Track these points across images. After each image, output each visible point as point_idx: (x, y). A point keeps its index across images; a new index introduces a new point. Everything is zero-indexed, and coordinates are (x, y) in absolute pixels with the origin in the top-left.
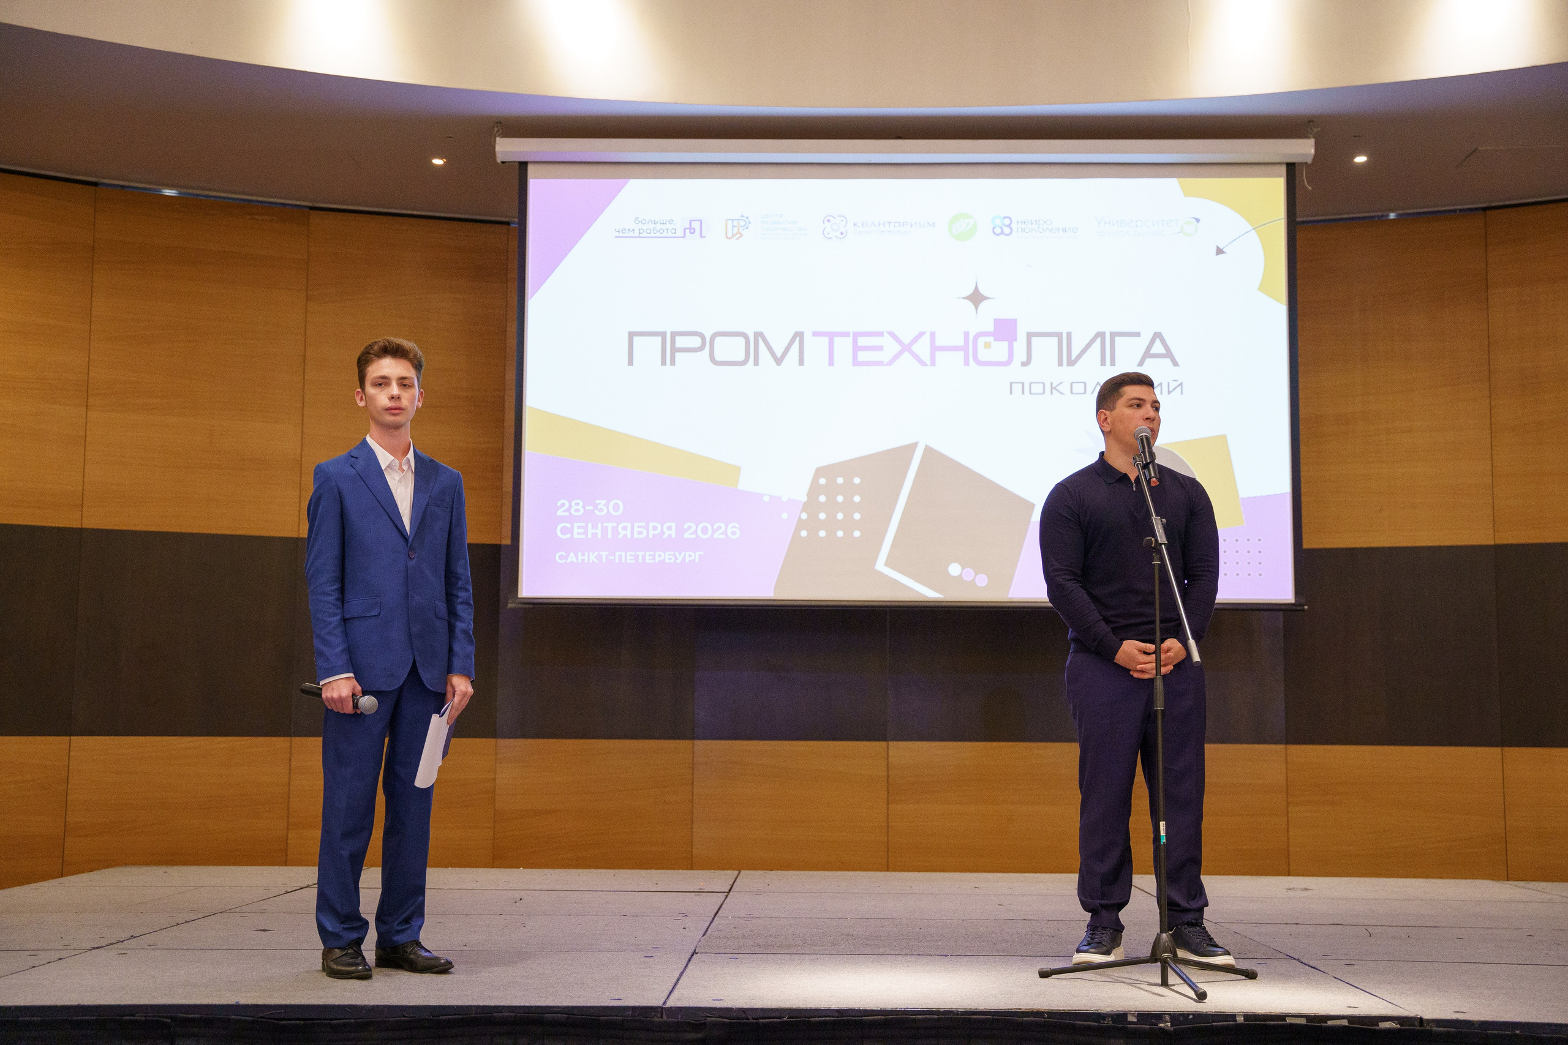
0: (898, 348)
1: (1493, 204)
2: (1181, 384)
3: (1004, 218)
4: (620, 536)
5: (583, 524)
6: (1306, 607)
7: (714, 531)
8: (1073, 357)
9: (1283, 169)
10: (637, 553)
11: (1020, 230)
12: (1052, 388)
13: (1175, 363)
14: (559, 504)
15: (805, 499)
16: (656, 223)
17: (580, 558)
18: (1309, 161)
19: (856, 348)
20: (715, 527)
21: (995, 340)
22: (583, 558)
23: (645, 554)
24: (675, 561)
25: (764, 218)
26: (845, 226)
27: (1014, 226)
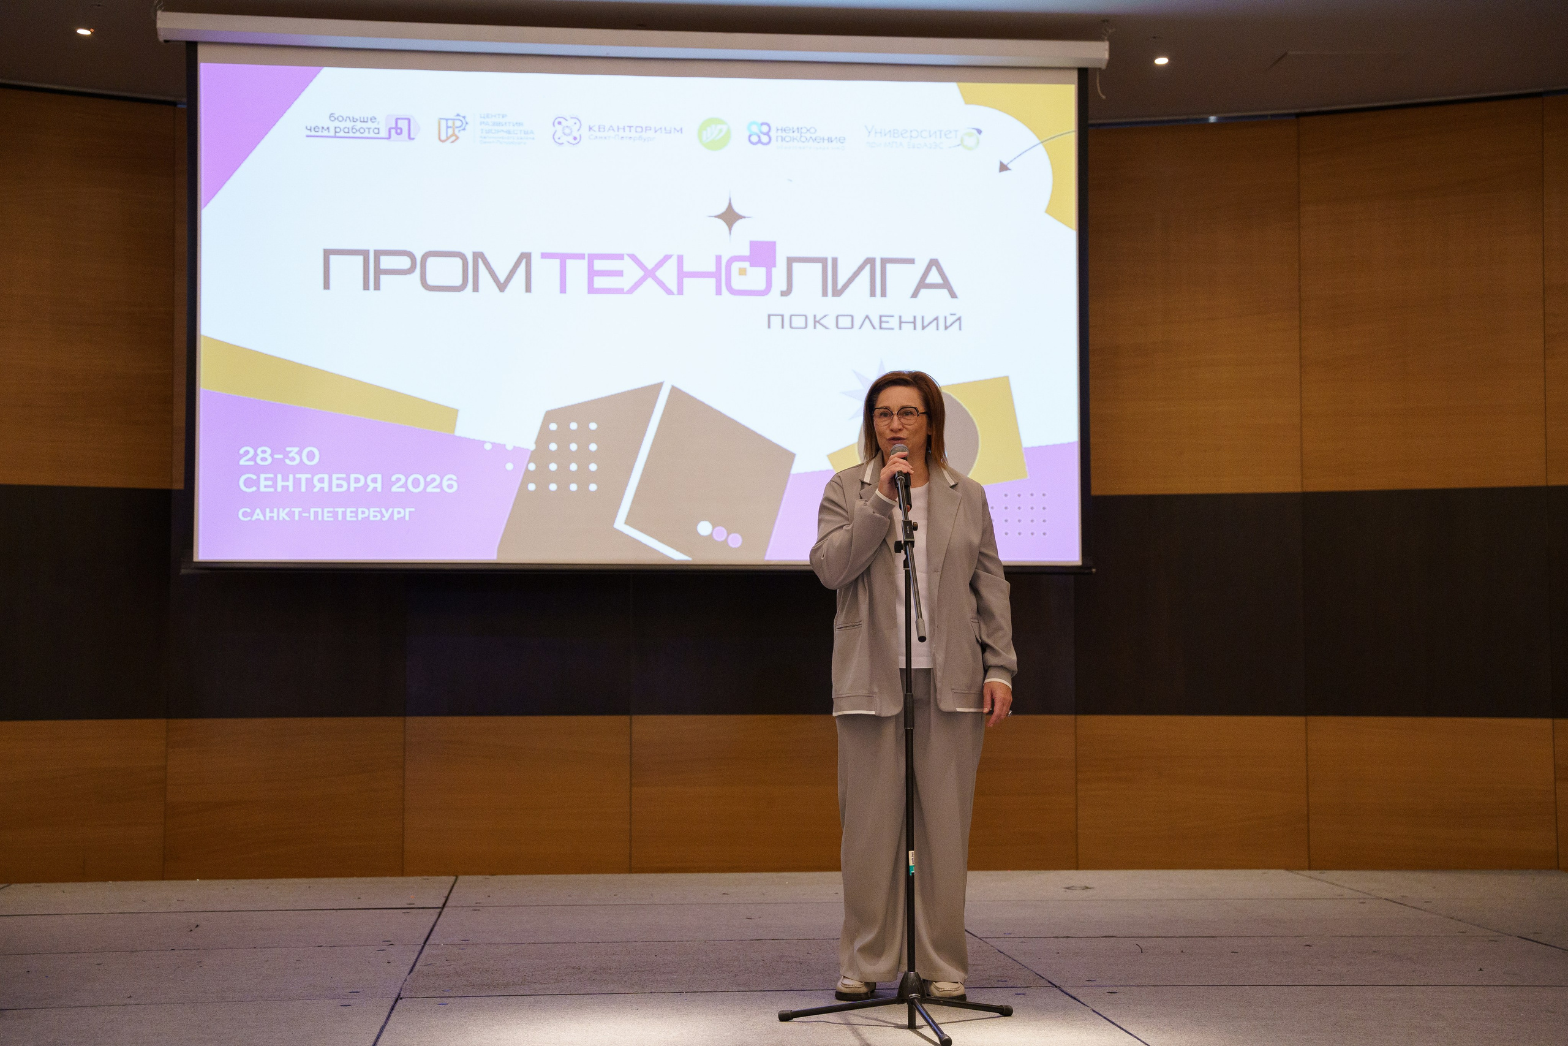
0: (641, 273)
1: (1307, 110)
2: (959, 319)
3: (762, 124)
4: (316, 490)
5: (271, 476)
6: (1094, 570)
7: (427, 484)
8: (840, 286)
9: (1074, 75)
10: (336, 509)
11: (780, 139)
12: (815, 322)
13: (953, 295)
14: (242, 451)
15: (532, 447)
16: (355, 120)
17: (268, 515)
18: (1103, 66)
19: (592, 273)
20: (429, 479)
21: (751, 266)
22: (272, 515)
23: (346, 511)
24: (381, 519)
25: (484, 118)
26: (579, 130)
27: (773, 134)
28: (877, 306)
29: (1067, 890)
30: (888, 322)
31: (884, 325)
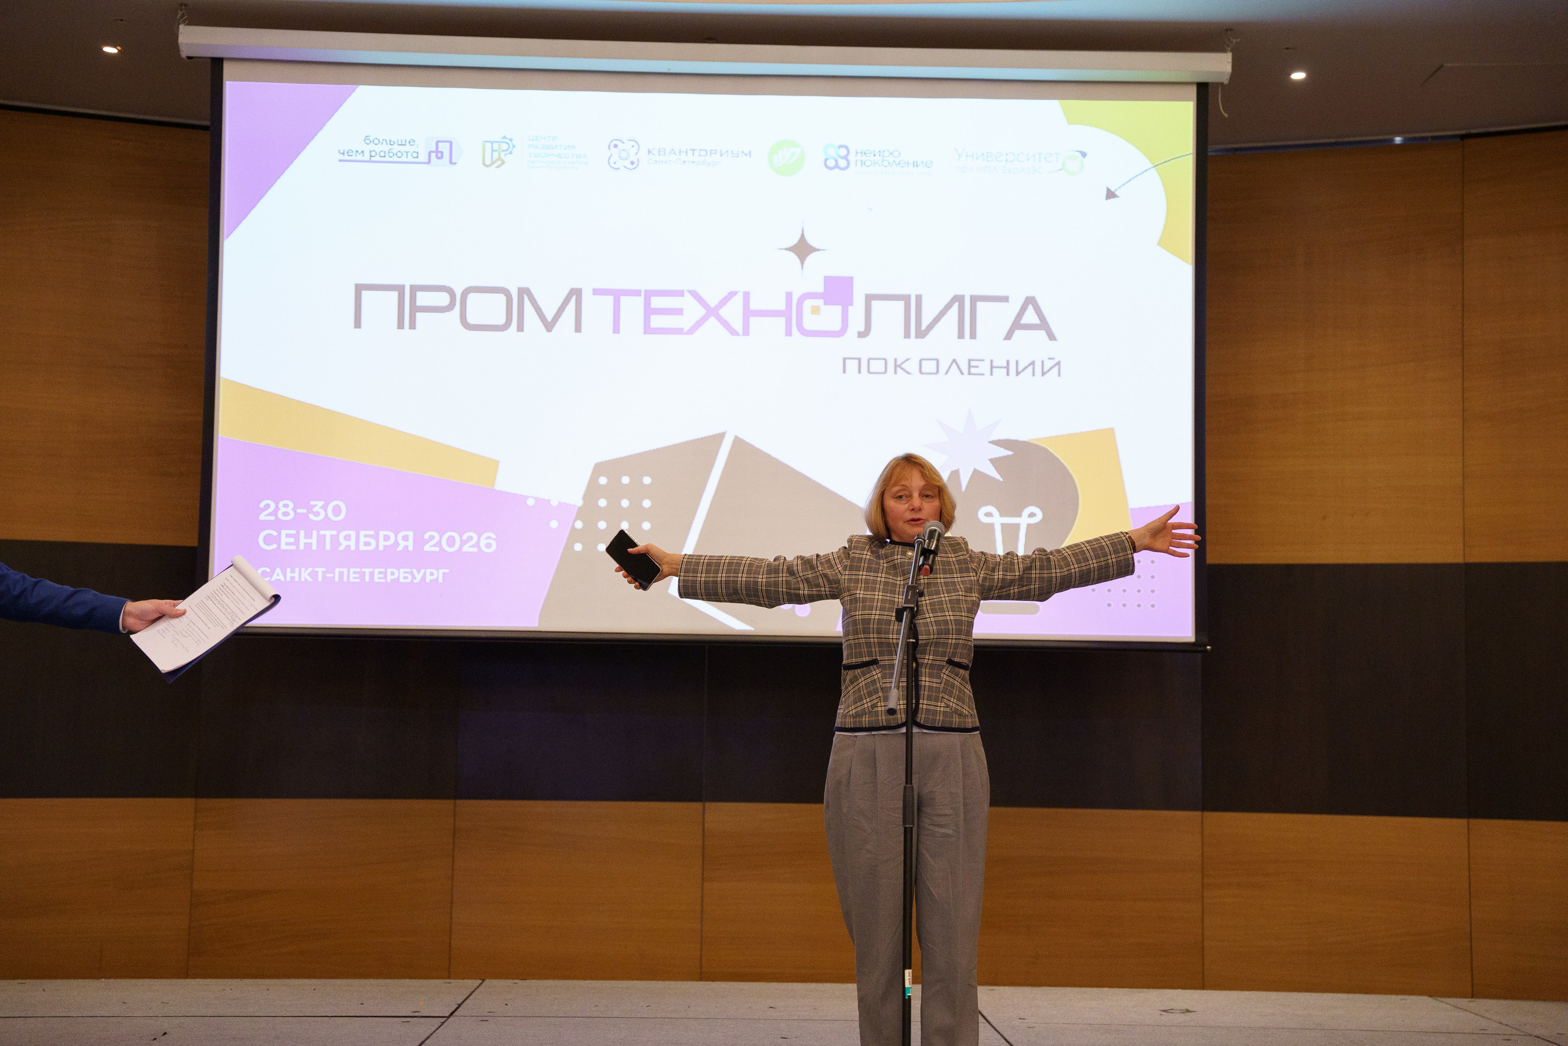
0: (702, 312)
1: (1474, 131)
2: (1058, 363)
3: (840, 147)
4: (341, 548)
5: (293, 532)
6: (1209, 648)
7: (463, 543)
8: (924, 327)
9: (1193, 90)
10: (363, 570)
11: (859, 163)
12: (896, 366)
13: (1052, 337)
14: (262, 505)
15: (579, 503)
16: (392, 143)
17: (289, 575)
18: (1226, 82)
19: (649, 311)
20: (465, 537)
21: (825, 304)
22: (293, 575)
23: (373, 572)
24: (412, 581)
25: (533, 140)
26: (636, 153)
27: (851, 158)
28: (965, 349)
29: (1163, 1013)
30: (977, 367)
31: (973, 370)
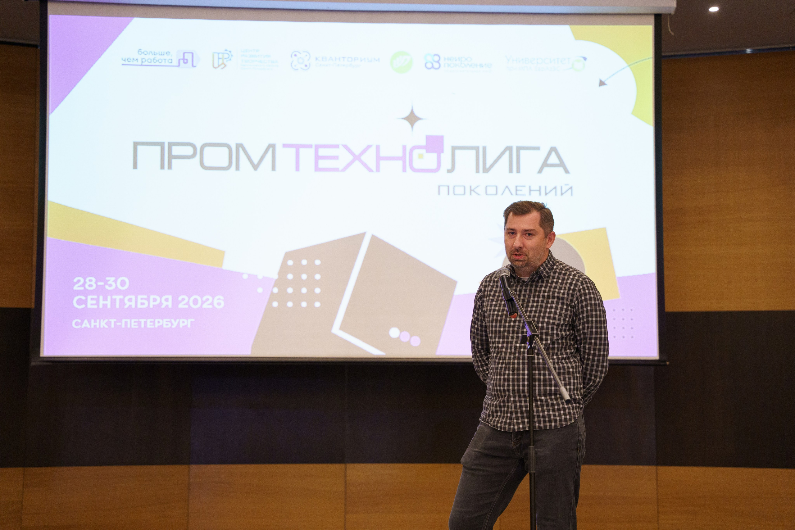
0: (351, 158)
2: (571, 188)
3: (435, 55)
4: (126, 307)
5: (95, 297)
6: (668, 363)
7: (203, 302)
8: (488, 166)
9: (652, 19)
10: (140, 320)
11: (446, 65)
12: (471, 190)
13: (567, 171)
14: (75, 280)
15: (276, 277)
16: (155, 54)
17: (93, 324)
18: (673, 13)
19: (317, 158)
20: (204, 299)
22: (95, 324)
23: (146, 321)
24: (171, 327)
25: (244, 52)
26: (309, 60)
27: (442, 62)
28: (514, 180)
30: (521, 190)
31: (519, 192)
